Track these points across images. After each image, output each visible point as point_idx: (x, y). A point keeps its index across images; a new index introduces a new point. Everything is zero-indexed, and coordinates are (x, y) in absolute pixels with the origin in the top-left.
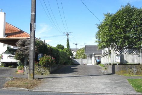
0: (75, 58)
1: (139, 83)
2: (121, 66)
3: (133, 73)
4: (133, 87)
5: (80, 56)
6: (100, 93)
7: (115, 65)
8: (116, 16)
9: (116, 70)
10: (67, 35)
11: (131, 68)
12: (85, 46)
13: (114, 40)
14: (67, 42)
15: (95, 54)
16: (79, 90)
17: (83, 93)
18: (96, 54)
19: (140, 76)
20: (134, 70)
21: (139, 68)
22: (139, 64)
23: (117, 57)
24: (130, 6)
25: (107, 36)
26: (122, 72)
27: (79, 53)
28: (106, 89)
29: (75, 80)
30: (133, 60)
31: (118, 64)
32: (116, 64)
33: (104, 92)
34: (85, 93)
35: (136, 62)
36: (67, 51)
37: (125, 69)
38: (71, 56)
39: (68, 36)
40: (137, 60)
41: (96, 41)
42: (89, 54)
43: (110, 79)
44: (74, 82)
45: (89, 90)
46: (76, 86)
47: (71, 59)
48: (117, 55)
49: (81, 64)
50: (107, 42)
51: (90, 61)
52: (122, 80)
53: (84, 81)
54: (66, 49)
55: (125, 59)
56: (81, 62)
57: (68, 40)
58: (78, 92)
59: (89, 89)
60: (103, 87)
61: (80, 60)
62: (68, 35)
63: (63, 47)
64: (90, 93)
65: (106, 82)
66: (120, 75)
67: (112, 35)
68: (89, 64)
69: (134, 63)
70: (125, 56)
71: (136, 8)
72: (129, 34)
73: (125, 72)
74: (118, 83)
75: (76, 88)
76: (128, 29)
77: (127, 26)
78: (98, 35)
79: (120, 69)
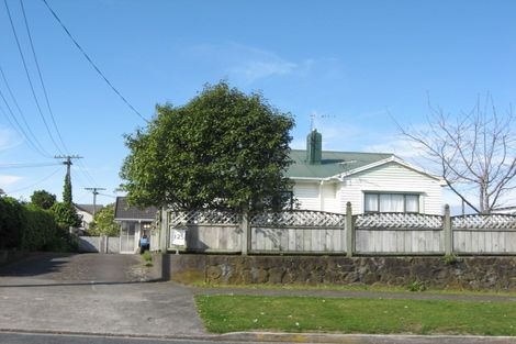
0: (86, 233)
1: (224, 306)
2: (187, 257)
3: (219, 279)
4: (202, 317)
5: (103, 227)
6: (99, 334)
7: (172, 256)
8: (182, 113)
9: (173, 269)
10: (65, 163)
11: (216, 265)
12: (118, 198)
13: (170, 183)
14: (64, 183)
15: (143, 223)
16: (38, 322)
17: (49, 332)
18: (147, 223)
19: (240, 286)
20: (224, 269)
21: (238, 265)
22: (239, 253)
23: (177, 233)
24: (226, 87)
25: (150, 170)
26: (188, 274)
27: (100, 220)
28: (121, 323)
29: (40, 296)
30: (223, 242)
31: (181, 253)
32: (174, 252)
33: (113, 330)
34: (55, 333)
35: (230, 247)
36: (63, 210)
37: (197, 266)
38: (71, 228)
39: (69, 168)
40: (236, 241)
41: (121, 185)
42: (127, 222)
43: (145, 295)
44: (35, 301)
45: (68, 325)
46: (34, 313)
47: (67, 236)
48: (179, 227)
49: (103, 250)
50: (151, 187)
51: (129, 243)
52: (180, 298)
53: (65, 297)
54: (60, 204)
55: (201, 239)
56: (102, 244)
57: (68, 179)
58: (34, 329)
59: (71, 321)
60: (115, 316)
61: (101, 238)
62: (69, 163)
63: (54, 198)
64: (68, 333)
65: (131, 304)
66: (182, 285)
67: (165, 169)
68: (127, 253)
69: (224, 251)
70: (201, 228)
71: (241, 95)
72: (212, 168)
73: (198, 277)
74: (163, 306)
75: (31, 319)
76: (210, 153)
77: (207, 146)
78: (128, 170)
79: (183, 266)
